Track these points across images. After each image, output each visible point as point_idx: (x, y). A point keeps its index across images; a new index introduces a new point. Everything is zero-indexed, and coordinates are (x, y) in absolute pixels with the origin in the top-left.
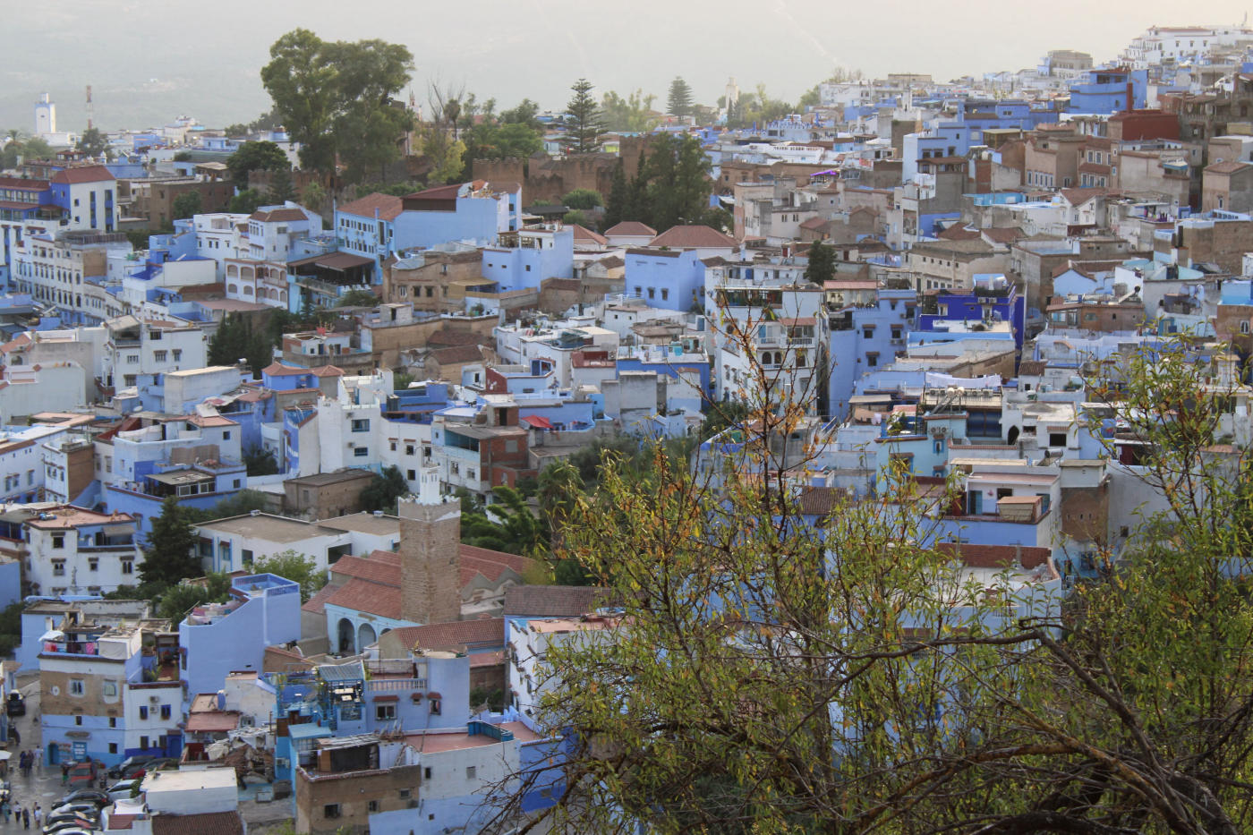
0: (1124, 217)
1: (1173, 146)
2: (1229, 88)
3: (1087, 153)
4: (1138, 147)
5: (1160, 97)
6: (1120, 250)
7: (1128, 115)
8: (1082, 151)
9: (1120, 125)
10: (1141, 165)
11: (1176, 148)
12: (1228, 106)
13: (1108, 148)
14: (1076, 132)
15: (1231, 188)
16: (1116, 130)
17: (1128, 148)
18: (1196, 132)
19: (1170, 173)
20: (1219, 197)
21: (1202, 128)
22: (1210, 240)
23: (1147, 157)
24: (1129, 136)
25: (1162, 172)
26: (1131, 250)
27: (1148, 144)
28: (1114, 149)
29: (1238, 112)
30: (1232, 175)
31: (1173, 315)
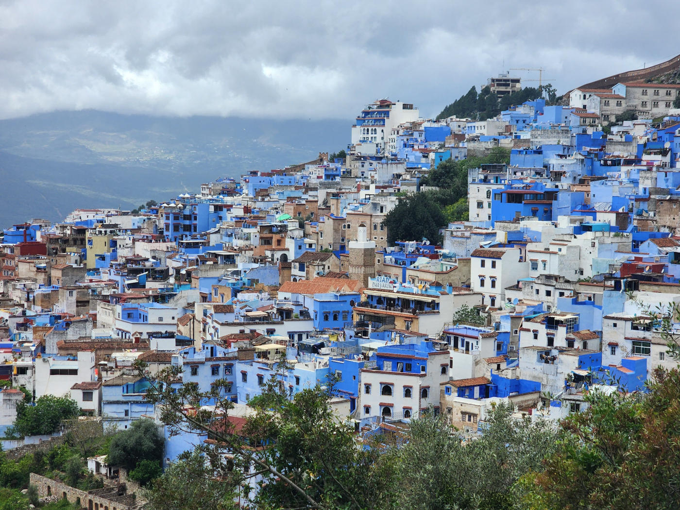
0: (14, 289)
1: (43, 258)
2: (69, 232)
3: (6, 261)
4: (27, 258)
5: (42, 237)
6: (11, 303)
7: (24, 244)
8: (4, 260)
9: (19, 248)
10: (26, 266)
11: (44, 259)
12: (68, 240)
13: (14, 259)
14: (4, 251)
15: (62, 276)
16: (17, 251)
17: (22, 258)
18: (54, 251)
19: (39, 269)
20: (58, 280)
21: (57, 249)
22: (49, 298)
23: (29, 263)
24: (23, 253)
25: (35, 269)
26: (16, 303)
27: (32, 256)
28: (16, 259)
29: (72, 242)
30: (63, 270)
31: (20, 331)
